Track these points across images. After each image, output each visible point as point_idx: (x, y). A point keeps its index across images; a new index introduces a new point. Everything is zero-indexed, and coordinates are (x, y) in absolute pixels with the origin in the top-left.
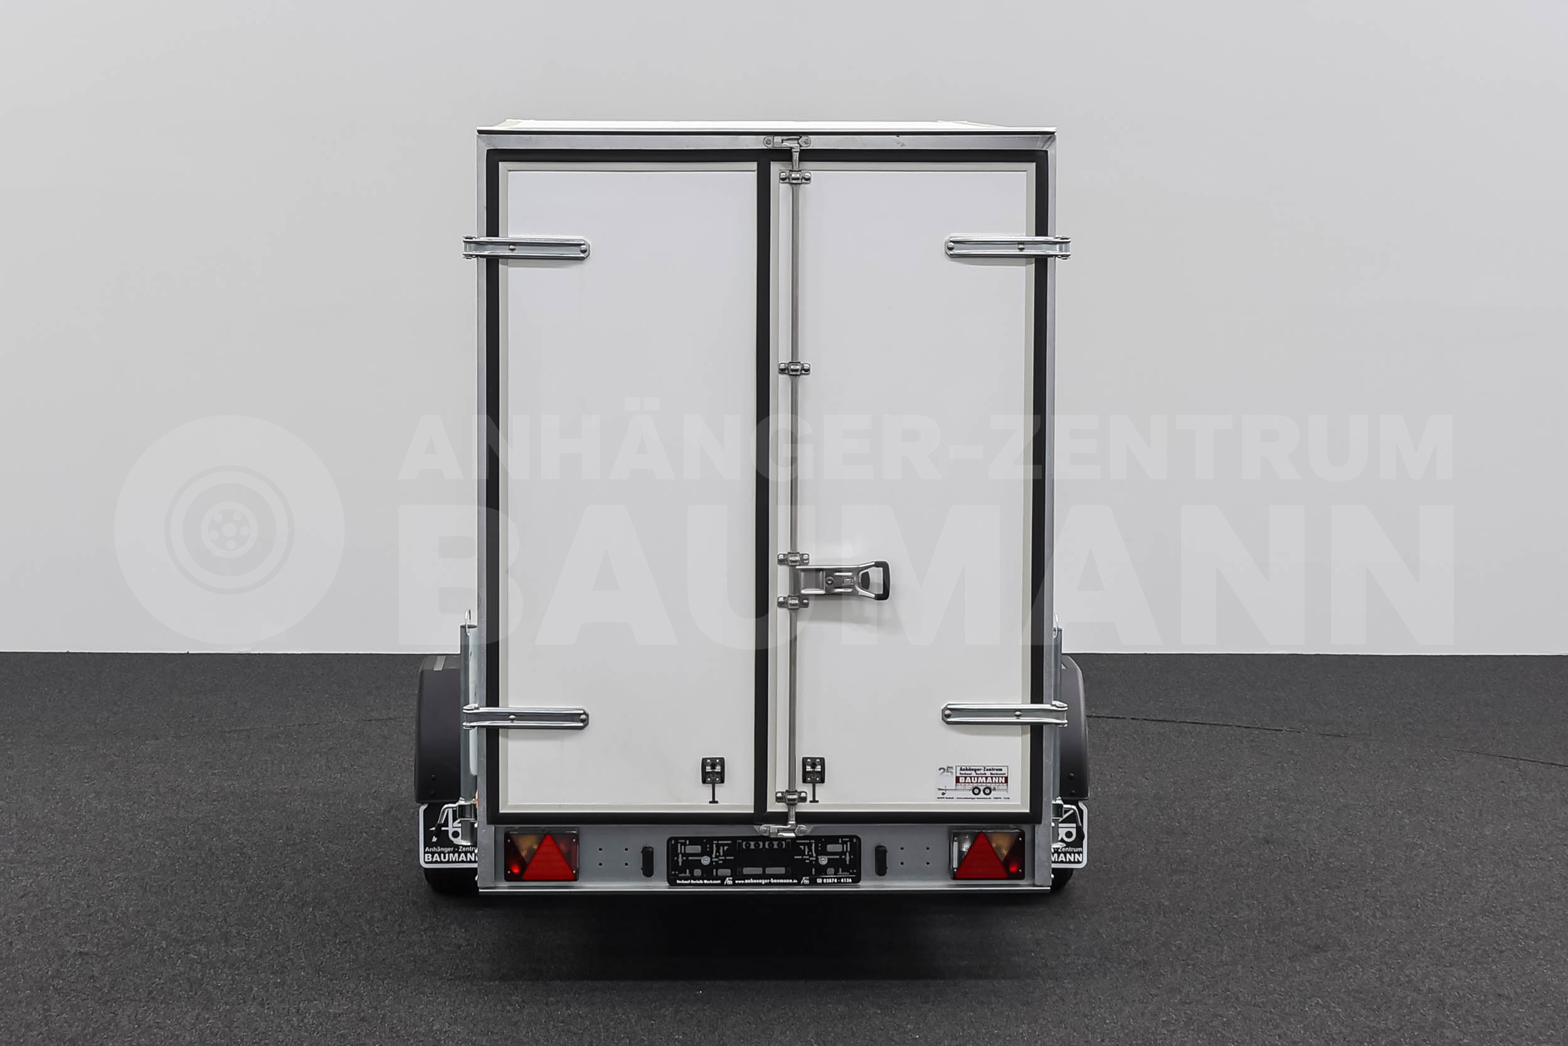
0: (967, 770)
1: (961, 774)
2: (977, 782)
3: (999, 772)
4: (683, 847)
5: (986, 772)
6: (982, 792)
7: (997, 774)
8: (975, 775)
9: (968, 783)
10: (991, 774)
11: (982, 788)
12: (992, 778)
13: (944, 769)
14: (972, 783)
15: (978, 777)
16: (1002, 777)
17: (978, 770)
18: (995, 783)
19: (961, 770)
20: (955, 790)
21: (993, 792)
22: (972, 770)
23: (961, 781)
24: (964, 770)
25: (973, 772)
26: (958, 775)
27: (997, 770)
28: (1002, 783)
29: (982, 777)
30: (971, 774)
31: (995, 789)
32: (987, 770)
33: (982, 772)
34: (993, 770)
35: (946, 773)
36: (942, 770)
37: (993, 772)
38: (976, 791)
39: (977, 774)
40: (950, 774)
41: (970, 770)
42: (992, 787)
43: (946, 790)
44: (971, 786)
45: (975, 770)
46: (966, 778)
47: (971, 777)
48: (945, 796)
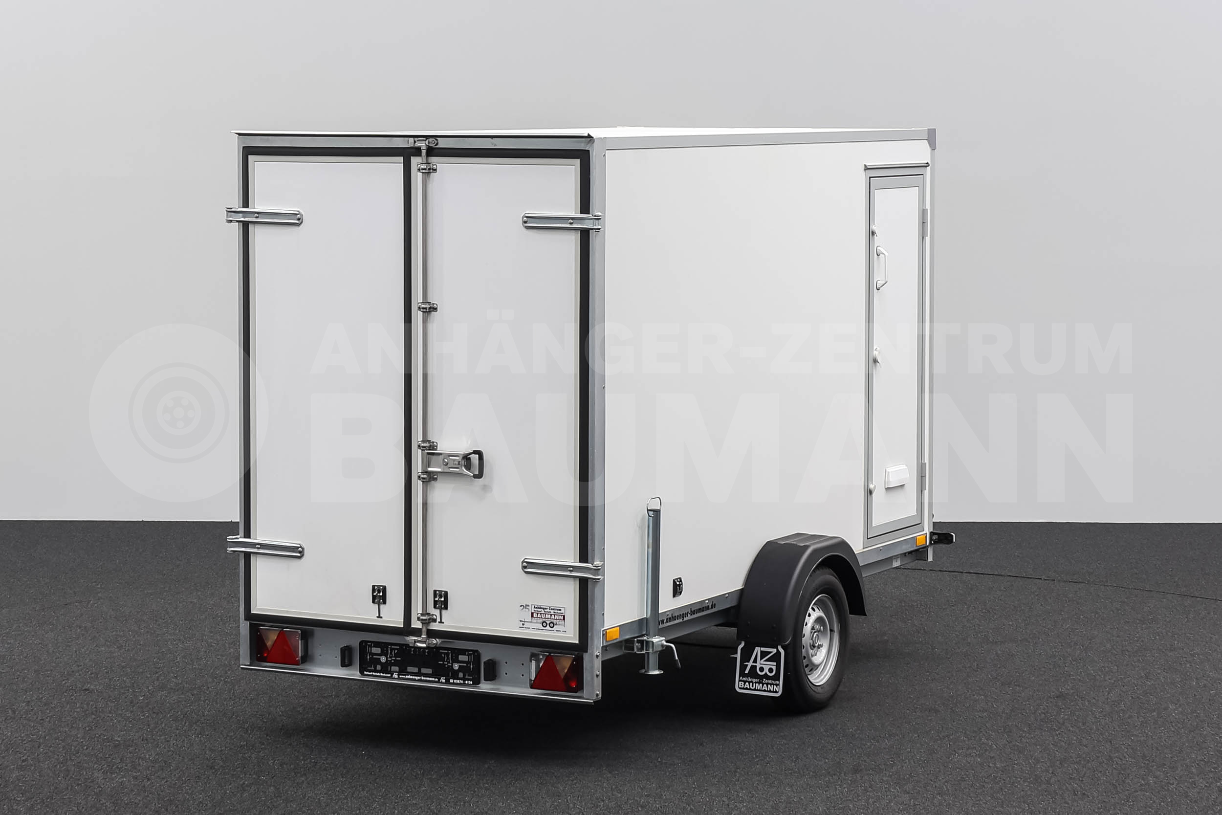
0: (538, 608)
1: (534, 611)
2: (545, 618)
3: (559, 612)
4: (370, 648)
5: (551, 611)
6: (548, 625)
7: (558, 613)
8: (543, 612)
9: (539, 618)
10: (554, 612)
11: (548, 623)
12: (555, 615)
13: (523, 606)
14: (541, 618)
15: (545, 614)
16: (561, 616)
17: (546, 609)
18: (557, 619)
19: (534, 608)
20: (531, 622)
21: (555, 626)
22: (542, 608)
23: (534, 616)
24: (536, 608)
25: (542, 610)
26: (533, 611)
27: (558, 610)
28: (561, 620)
29: (548, 614)
30: (541, 611)
31: (556, 624)
32: (552, 609)
33: (548, 610)
34: (555, 609)
35: (524, 609)
36: (522, 607)
37: (556, 611)
38: (544, 624)
39: (545, 612)
40: (527, 610)
41: (540, 608)
42: (555, 623)
43: (525, 622)
44: (541, 621)
45: (544, 609)
46: (538, 614)
47: (541, 614)
48: (524, 626)
